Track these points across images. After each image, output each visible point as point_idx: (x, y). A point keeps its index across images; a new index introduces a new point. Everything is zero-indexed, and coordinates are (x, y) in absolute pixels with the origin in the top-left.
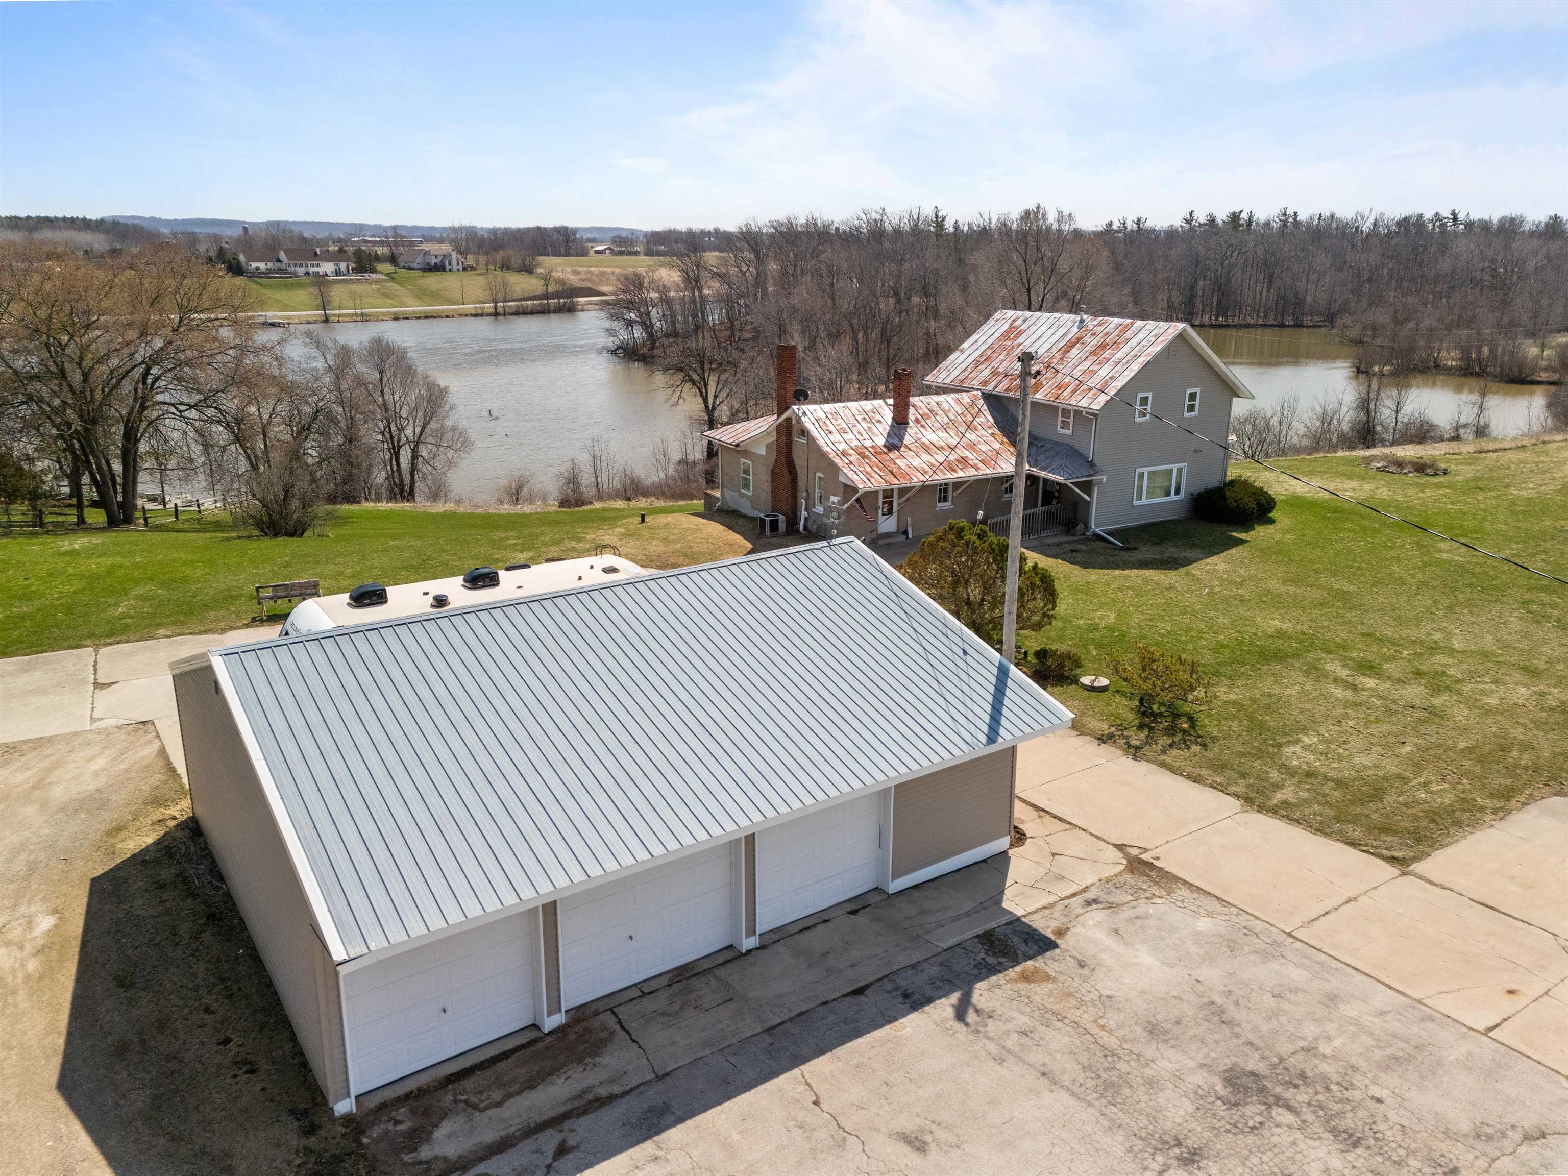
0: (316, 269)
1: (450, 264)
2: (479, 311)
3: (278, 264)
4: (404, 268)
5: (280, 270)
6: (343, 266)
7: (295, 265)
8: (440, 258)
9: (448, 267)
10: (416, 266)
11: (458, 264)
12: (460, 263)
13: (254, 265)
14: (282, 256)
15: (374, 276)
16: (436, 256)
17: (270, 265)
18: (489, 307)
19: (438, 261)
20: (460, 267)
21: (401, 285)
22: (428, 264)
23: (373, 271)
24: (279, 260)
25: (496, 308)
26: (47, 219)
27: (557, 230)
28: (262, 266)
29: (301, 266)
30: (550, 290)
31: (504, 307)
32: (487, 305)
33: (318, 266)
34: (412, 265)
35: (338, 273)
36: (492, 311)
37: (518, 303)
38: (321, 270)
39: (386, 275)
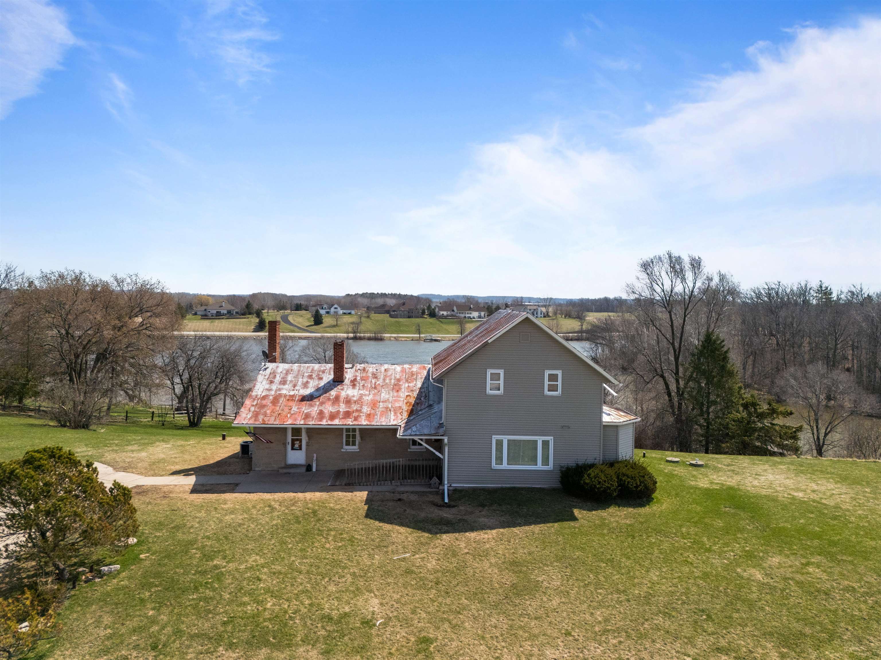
0: (469, 315)
1: (537, 314)
3: (452, 313)
5: (452, 315)
6: (482, 314)
7: (460, 313)
13: (442, 313)
14: (455, 308)
17: (449, 313)
20: (542, 315)
24: (453, 311)
26: (385, 294)
27: (616, 299)
28: (445, 313)
29: (462, 313)
30: (584, 327)
33: (471, 314)
35: (480, 317)
38: (472, 316)
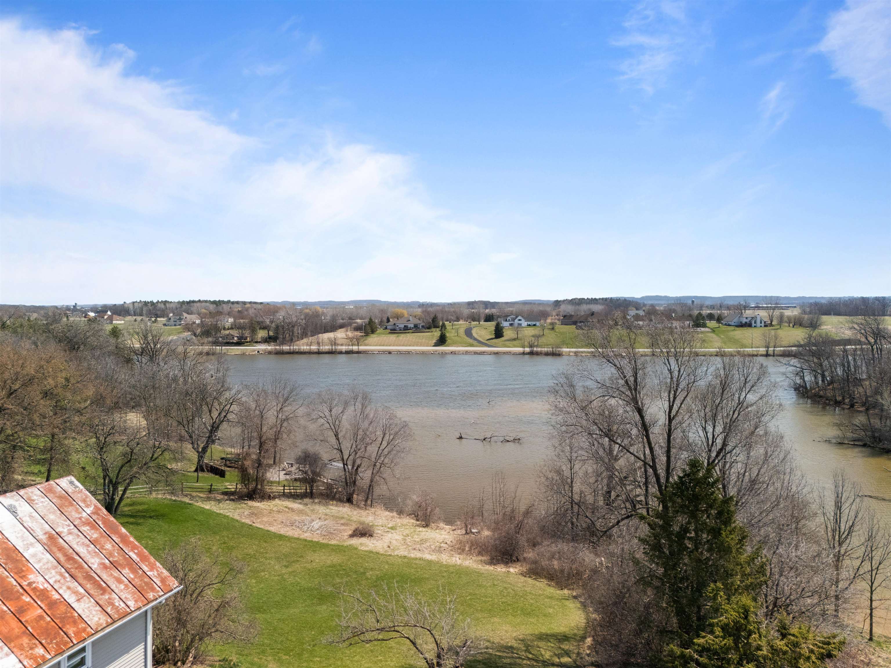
1: (755, 323)
2: (755, 353)
4: (726, 325)
6: (687, 323)
8: (749, 319)
9: (753, 325)
10: (733, 324)
11: (761, 323)
12: (763, 322)
15: (703, 329)
16: (746, 318)
18: (763, 350)
19: (747, 321)
21: (717, 335)
22: (741, 322)
23: (704, 326)
25: (767, 351)
31: (774, 350)
32: (761, 349)
34: (730, 323)
36: (765, 353)
37: (785, 348)
39: (711, 329)
